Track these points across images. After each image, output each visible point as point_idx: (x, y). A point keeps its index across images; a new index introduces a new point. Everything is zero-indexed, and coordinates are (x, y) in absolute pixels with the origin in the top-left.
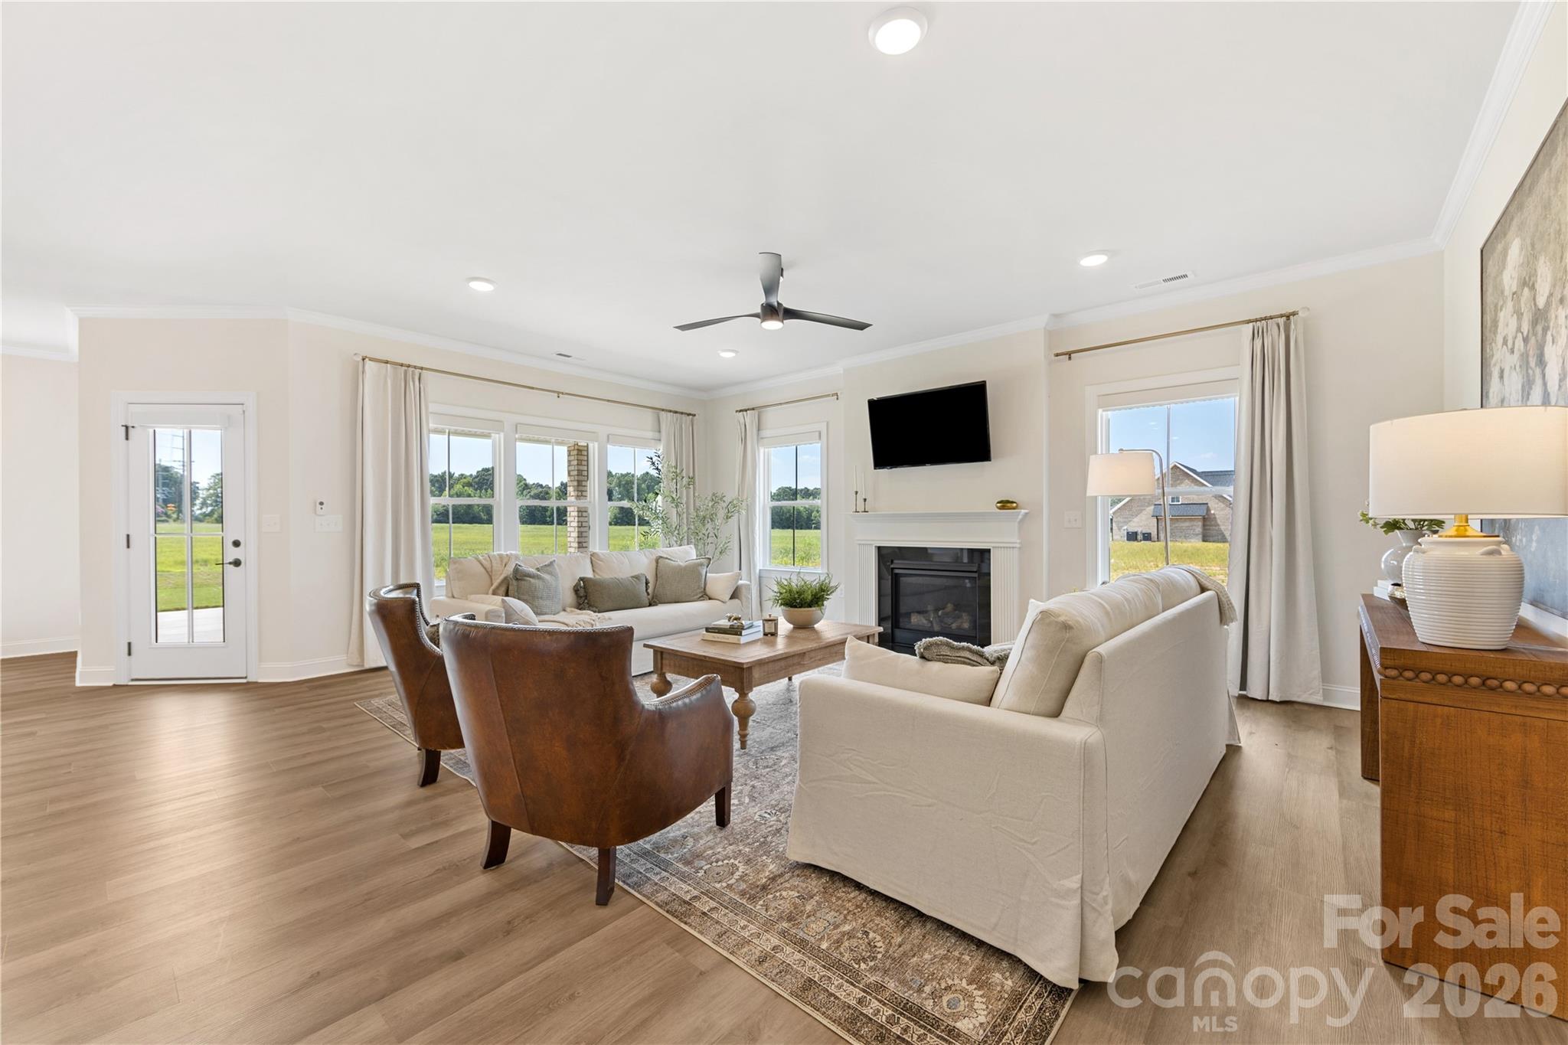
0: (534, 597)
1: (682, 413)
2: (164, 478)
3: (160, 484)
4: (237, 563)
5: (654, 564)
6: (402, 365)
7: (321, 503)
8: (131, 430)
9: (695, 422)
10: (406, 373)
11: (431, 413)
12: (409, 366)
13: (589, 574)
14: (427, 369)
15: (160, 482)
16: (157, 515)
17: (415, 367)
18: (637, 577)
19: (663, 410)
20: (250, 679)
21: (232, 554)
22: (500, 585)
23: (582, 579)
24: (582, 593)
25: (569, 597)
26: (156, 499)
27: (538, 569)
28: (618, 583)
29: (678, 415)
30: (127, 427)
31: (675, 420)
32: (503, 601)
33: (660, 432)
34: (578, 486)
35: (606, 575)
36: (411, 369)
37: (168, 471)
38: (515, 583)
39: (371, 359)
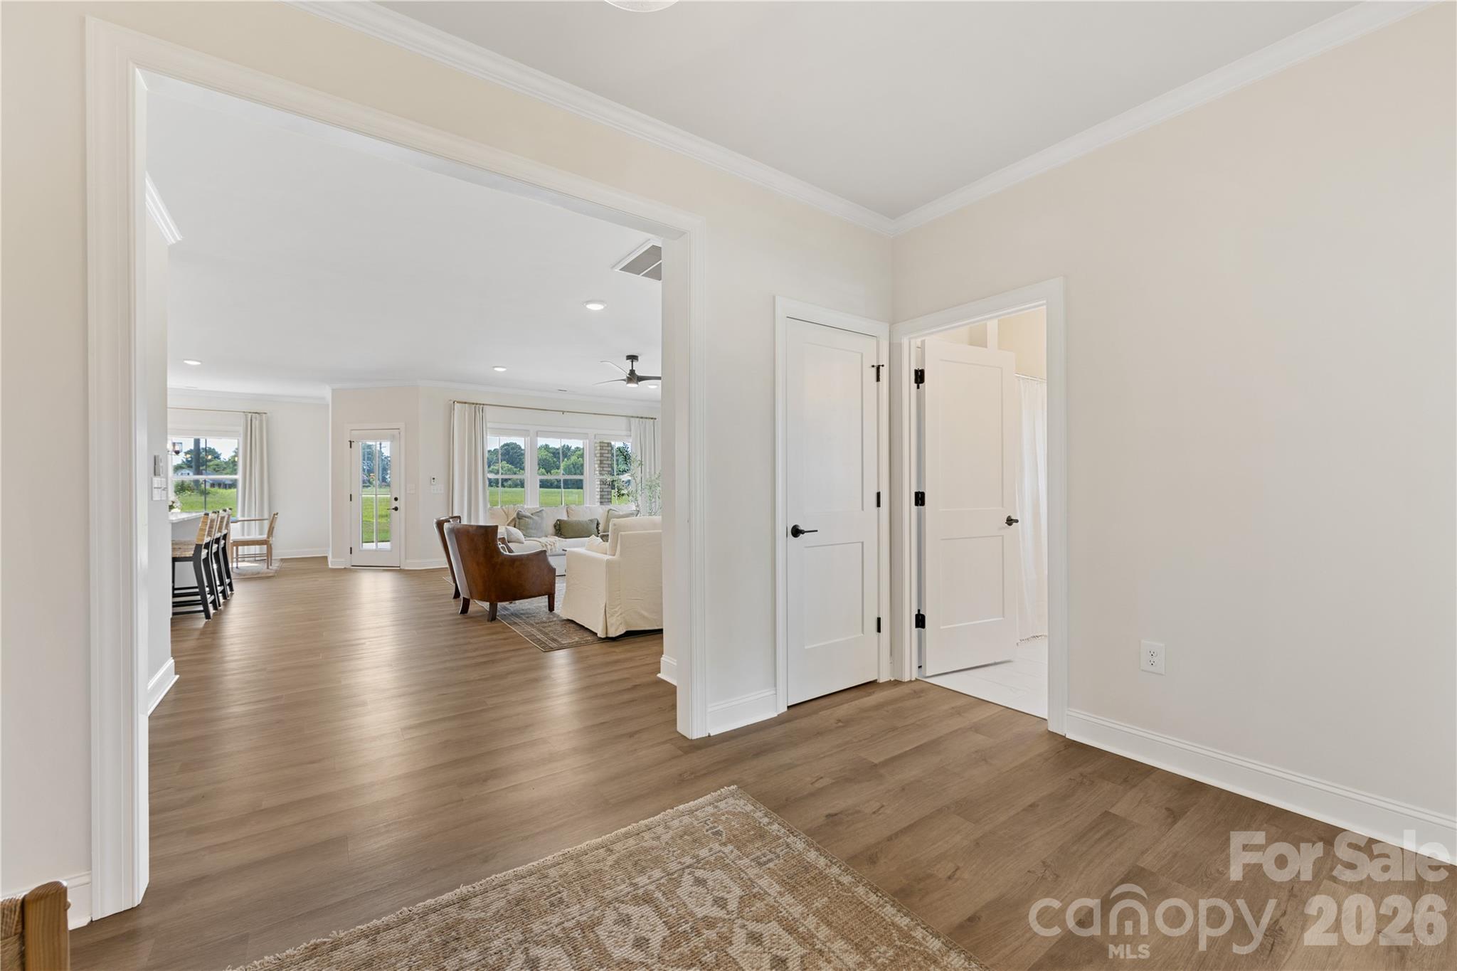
0: (527, 528)
1: (646, 418)
2: (369, 454)
3: (366, 459)
4: (396, 509)
5: (606, 513)
6: (473, 404)
7: (434, 479)
8: (352, 443)
9: (656, 423)
10: (475, 407)
11: (489, 428)
12: (477, 404)
13: (564, 517)
14: (487, 405)
15: (366, 456)
16: (364, 482)
17: (480, 404)
18: (591, 521)
19: (632, 417)
20: (401, 568)
21: (395, 504)
22: (511, 521)
23: (558, 520)
24: (557, 528)
25: (551, 529)
26: (364, 470)
27: (532, 514)
28: (579, 523)
29: (644, 420)
30: (350, 442)
31: (641, 422)
32: (506, 528)
33: (630, 431)
34: (601, 463)
35: (574, 518)
36: (477, 406)
37: (370, 448)
38: (518, 520)
39: (458, 402)
